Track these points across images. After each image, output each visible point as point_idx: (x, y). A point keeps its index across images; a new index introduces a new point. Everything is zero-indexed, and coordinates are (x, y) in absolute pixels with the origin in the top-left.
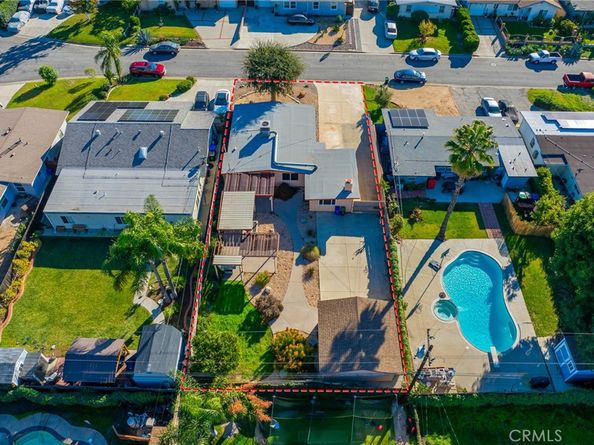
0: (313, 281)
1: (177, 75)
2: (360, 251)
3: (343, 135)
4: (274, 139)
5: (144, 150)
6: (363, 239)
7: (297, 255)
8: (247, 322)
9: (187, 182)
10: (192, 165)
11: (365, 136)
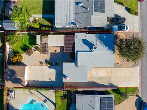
0: (39, 64)
1: (141, 7)
2: (50, 79)
3: (104, 77)
4: (91, 51)
5: (81, 4)
6: (55, 80)
7: (49, 60)
8: (27, 46)
9: (68, 22)
10: (76, 23)
11: (103, 86)
